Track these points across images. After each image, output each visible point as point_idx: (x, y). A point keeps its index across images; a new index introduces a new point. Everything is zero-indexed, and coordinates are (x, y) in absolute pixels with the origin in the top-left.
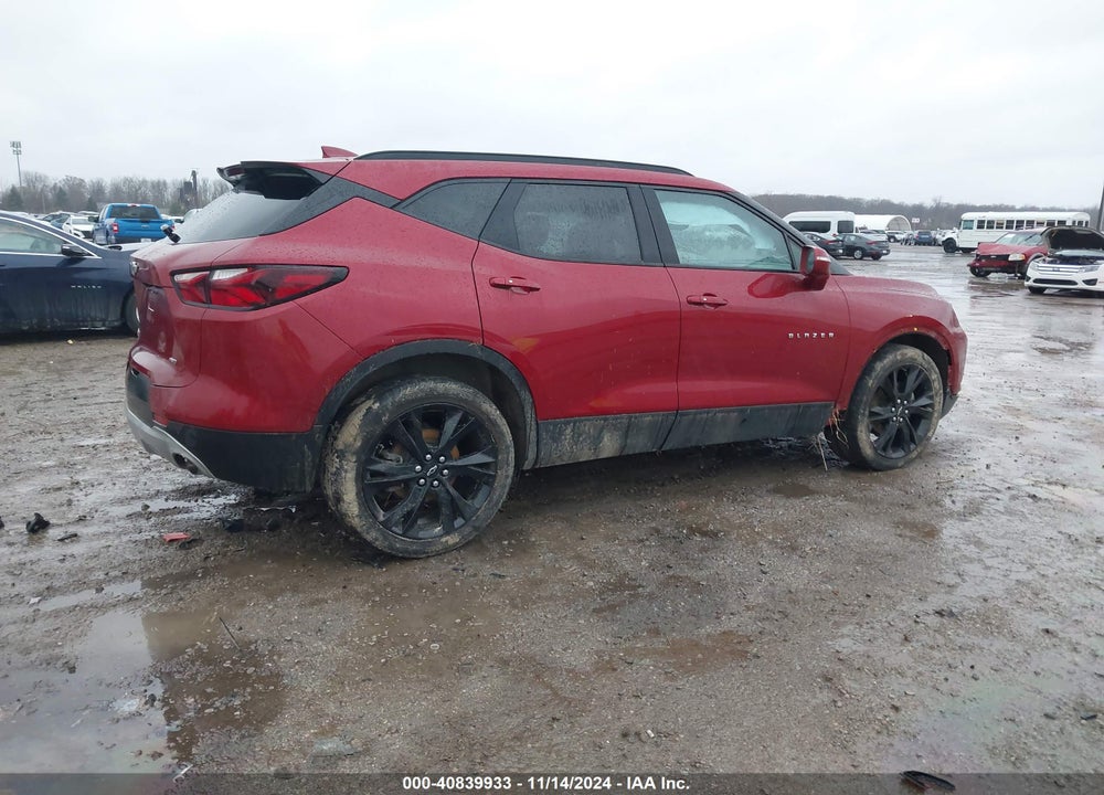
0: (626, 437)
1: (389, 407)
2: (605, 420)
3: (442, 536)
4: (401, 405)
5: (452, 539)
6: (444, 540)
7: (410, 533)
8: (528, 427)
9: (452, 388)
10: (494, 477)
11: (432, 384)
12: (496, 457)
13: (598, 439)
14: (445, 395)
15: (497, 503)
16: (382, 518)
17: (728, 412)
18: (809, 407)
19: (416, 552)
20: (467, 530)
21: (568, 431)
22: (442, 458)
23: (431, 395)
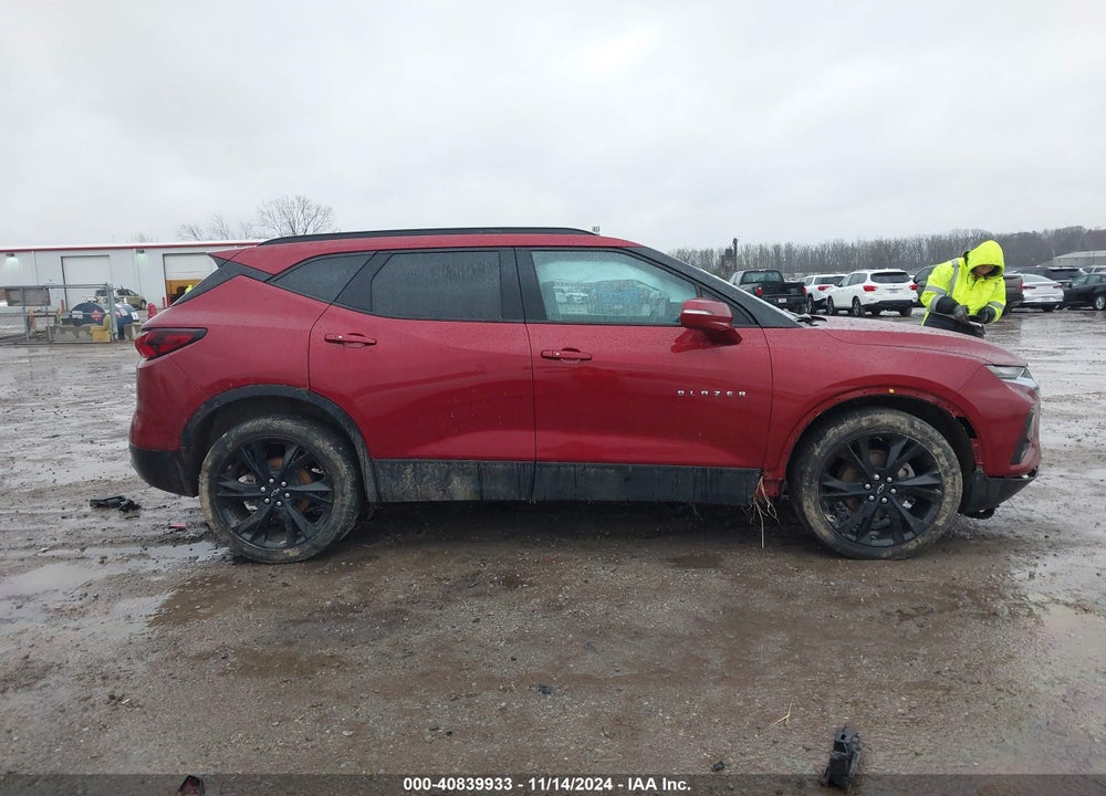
0: (481, 482)
1: (233, 436)
2: (449, 464)
3: (285, 548)
4: (242, 436)
5: (293, 553)
6: (285, 551)
7: (258, 541)
8: (362, 464)
9: (287, 425)
10: (332, 504)
11: (269, 421)
12: (332, 486)
13: (445, 482)
14: (280, 431)
15: (334, 527)
16: (233, 525)
17: (604, 468)
18: (721, 472)
19: (262, 558)
20: (307, 546)
21: (409, 471)
22: (284, 483)
23: (267, 429)
